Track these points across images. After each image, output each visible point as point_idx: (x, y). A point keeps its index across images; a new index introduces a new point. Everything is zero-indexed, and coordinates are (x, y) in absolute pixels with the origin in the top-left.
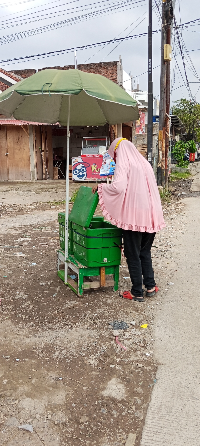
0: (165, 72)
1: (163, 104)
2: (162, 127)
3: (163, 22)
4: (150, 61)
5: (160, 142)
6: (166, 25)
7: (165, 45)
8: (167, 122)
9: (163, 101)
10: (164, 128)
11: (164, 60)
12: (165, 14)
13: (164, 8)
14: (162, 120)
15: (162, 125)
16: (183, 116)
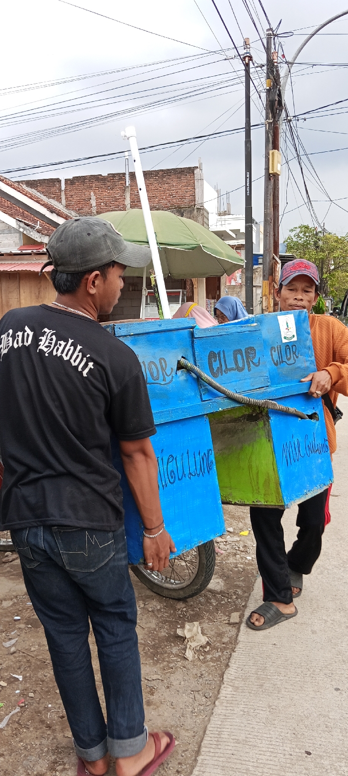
0: (271, 191)
1: (268, 240)
2: (267, 276)
3: (267, 118)
4: (248, 176)
5: (264, 298)
6: (271, 121)
7: (271, 152)
8: (274, 268)
9: (268, 235)
10: (270, 278)
11: (270, 174)
12: (270, 106)
13: (269, 96)
14: (268, 264)
15: (267, 272)
16: (305, 254)
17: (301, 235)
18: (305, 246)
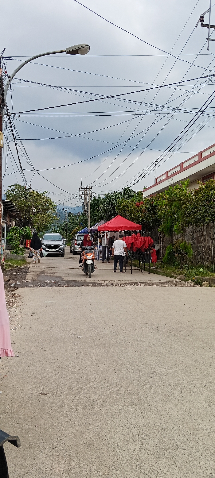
16: (18, 202)
17: (16, 190)
18: (18, 197)
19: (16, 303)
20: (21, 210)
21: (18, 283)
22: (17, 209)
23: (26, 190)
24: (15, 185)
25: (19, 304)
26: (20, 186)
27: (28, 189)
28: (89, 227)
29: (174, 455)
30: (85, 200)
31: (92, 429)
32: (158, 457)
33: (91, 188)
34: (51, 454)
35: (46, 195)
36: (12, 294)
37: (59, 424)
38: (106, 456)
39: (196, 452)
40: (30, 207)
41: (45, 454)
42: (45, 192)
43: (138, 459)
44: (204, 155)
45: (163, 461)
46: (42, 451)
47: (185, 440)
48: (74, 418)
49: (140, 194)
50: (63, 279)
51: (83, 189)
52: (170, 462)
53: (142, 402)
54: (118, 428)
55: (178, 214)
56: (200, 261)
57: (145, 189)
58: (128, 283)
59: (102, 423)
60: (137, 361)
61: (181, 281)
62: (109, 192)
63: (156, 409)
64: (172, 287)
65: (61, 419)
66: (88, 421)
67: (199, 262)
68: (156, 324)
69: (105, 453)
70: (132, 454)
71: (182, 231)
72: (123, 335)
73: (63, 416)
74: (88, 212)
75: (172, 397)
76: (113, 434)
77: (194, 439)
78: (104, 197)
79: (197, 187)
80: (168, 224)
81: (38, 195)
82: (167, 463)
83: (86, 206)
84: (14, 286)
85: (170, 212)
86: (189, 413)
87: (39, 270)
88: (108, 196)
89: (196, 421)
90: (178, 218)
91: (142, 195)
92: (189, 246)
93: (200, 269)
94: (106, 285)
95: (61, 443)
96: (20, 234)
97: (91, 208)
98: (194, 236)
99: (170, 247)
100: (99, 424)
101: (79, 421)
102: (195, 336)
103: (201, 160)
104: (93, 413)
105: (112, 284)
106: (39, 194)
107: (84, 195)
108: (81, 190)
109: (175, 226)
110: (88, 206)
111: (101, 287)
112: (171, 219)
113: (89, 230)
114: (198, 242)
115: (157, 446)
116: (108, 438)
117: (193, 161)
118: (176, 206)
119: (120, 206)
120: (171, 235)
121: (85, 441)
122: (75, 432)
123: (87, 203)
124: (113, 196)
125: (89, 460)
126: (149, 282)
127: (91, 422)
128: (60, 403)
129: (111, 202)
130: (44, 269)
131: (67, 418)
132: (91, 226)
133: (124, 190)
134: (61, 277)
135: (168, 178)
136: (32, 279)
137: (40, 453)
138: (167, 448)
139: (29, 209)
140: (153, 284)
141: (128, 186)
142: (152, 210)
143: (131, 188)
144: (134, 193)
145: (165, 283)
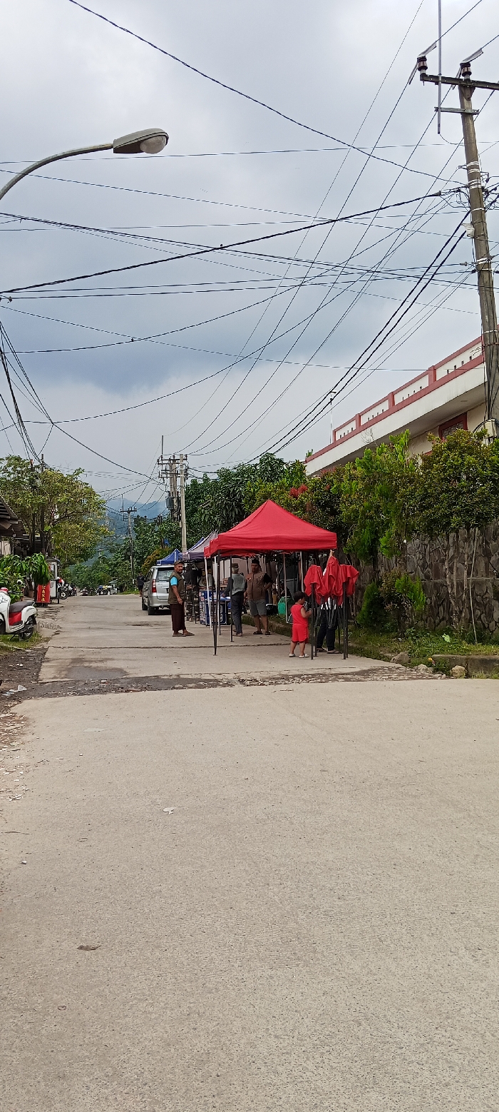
16: (17, 497)
17: (10, 469)
18: (17, 484)
19: (18, 737)
20: (24, 514)
21: (21, 688)
22: (13, 512)
23: (32, 469)
24: (7, 458)
25: (24, 738)
26: (18, 459)
27: (38, 467)
28: (184, 549)
29: (397, 1079)
30: (174, 486)
31: (203, 1027)
32: (359, 1084)
33: (184, 457)
34: (110, 1090)
35: (81, 478)
36: (7, 715)
37: (127, 1019)
38: (239, 1089)
39: (448, 1069)
40: (43, 507)
41: (96, 1091)
42: (79, 472)
43: (314, 1092)
44: (441, 373)
45: (371, 1093)
46: (88, 1084)
47: (422, 1040)
48: (162, 1004)
49: (298, 468)
50: (126, 673)
51: (167, 462)
52: (387, 1096)
53: (319, 956)
54: (264, 1021)
55: (388, 513)
56: (443, 619)
57: (310, 457)
58: (279, 676)
59: (226, 1013)
60: (304, 860)
61: (400, 666)
62: (227, 466)
63: (351, 972)
64: (382, 683)
65: (132, 1006)
66: (194, 1009)
67: (440, 622)
68: (346, 770)
69: (235, 1083)
70: (299, 1080)
71: (399, 550)
72: (271, 801)
73: (135, 999)
74: (179, 513)
75: (389, 942)
76: (253, 1036)
77: (443, 1039)
78: (216, 476)
79: (427, 448)
80: (366, 535)
81: (62, 480)
82: (381, 1098)
83: (175, 500)
84: (12, 696)
85: (370, 508)
86: (430, 977)
87: (69, 655)
88: (225, 475)
89: (446, 995)
90: (389, 522)
91: (302, 469)
92: (418, 585)
93: (443, 636)
94: (229, 684)
95: (133, 1063)
96: (22, 572)
97: (187, 505)
98: (427, 560)
99: (373, 588)
100: (221, 1015)
101: (172, 1010)
102: (438, 794)
103: (435, 385)
104: (206, 989)
105: (242, 682)
106: (65, 476)
107: (169, 476)
108: (162, 464)
109: (381, 540)
110: (179, 501)
111: (218, 689)
112: (372, 525)
113: (185, 556)
114: (437, 575)
115: (356, 1059)
116: (242, 1046)
117: (416, 388)
118: (382, 495)
119: (253, 497)
120: (375, 562)
121: (187, 1057)
122: (166, 1036)
123: (178, 492)
124: (236, 475)
125: (198, 1100)
126: (328, 672)
127: (202, 1011)
128: (129, 968)
129: (232, 490)
130: (82, 653)
131: (145, 1005)
132: (189, 546)
133: (261, 461)
134: (121, 671)
135: (361, 428)
136: (55, 677)
137: (83, 1089)
138: (381, 1062)
139: (43, 512)
140: (337, 677)
141: (270, 452)
142: (327, 504)
143: (277, 456)
144: (285, 466)
145: (365, 674)
